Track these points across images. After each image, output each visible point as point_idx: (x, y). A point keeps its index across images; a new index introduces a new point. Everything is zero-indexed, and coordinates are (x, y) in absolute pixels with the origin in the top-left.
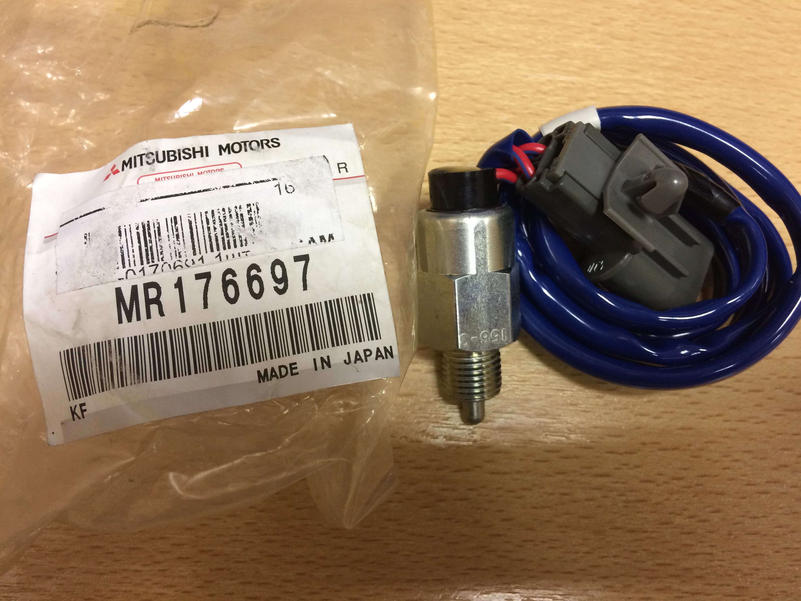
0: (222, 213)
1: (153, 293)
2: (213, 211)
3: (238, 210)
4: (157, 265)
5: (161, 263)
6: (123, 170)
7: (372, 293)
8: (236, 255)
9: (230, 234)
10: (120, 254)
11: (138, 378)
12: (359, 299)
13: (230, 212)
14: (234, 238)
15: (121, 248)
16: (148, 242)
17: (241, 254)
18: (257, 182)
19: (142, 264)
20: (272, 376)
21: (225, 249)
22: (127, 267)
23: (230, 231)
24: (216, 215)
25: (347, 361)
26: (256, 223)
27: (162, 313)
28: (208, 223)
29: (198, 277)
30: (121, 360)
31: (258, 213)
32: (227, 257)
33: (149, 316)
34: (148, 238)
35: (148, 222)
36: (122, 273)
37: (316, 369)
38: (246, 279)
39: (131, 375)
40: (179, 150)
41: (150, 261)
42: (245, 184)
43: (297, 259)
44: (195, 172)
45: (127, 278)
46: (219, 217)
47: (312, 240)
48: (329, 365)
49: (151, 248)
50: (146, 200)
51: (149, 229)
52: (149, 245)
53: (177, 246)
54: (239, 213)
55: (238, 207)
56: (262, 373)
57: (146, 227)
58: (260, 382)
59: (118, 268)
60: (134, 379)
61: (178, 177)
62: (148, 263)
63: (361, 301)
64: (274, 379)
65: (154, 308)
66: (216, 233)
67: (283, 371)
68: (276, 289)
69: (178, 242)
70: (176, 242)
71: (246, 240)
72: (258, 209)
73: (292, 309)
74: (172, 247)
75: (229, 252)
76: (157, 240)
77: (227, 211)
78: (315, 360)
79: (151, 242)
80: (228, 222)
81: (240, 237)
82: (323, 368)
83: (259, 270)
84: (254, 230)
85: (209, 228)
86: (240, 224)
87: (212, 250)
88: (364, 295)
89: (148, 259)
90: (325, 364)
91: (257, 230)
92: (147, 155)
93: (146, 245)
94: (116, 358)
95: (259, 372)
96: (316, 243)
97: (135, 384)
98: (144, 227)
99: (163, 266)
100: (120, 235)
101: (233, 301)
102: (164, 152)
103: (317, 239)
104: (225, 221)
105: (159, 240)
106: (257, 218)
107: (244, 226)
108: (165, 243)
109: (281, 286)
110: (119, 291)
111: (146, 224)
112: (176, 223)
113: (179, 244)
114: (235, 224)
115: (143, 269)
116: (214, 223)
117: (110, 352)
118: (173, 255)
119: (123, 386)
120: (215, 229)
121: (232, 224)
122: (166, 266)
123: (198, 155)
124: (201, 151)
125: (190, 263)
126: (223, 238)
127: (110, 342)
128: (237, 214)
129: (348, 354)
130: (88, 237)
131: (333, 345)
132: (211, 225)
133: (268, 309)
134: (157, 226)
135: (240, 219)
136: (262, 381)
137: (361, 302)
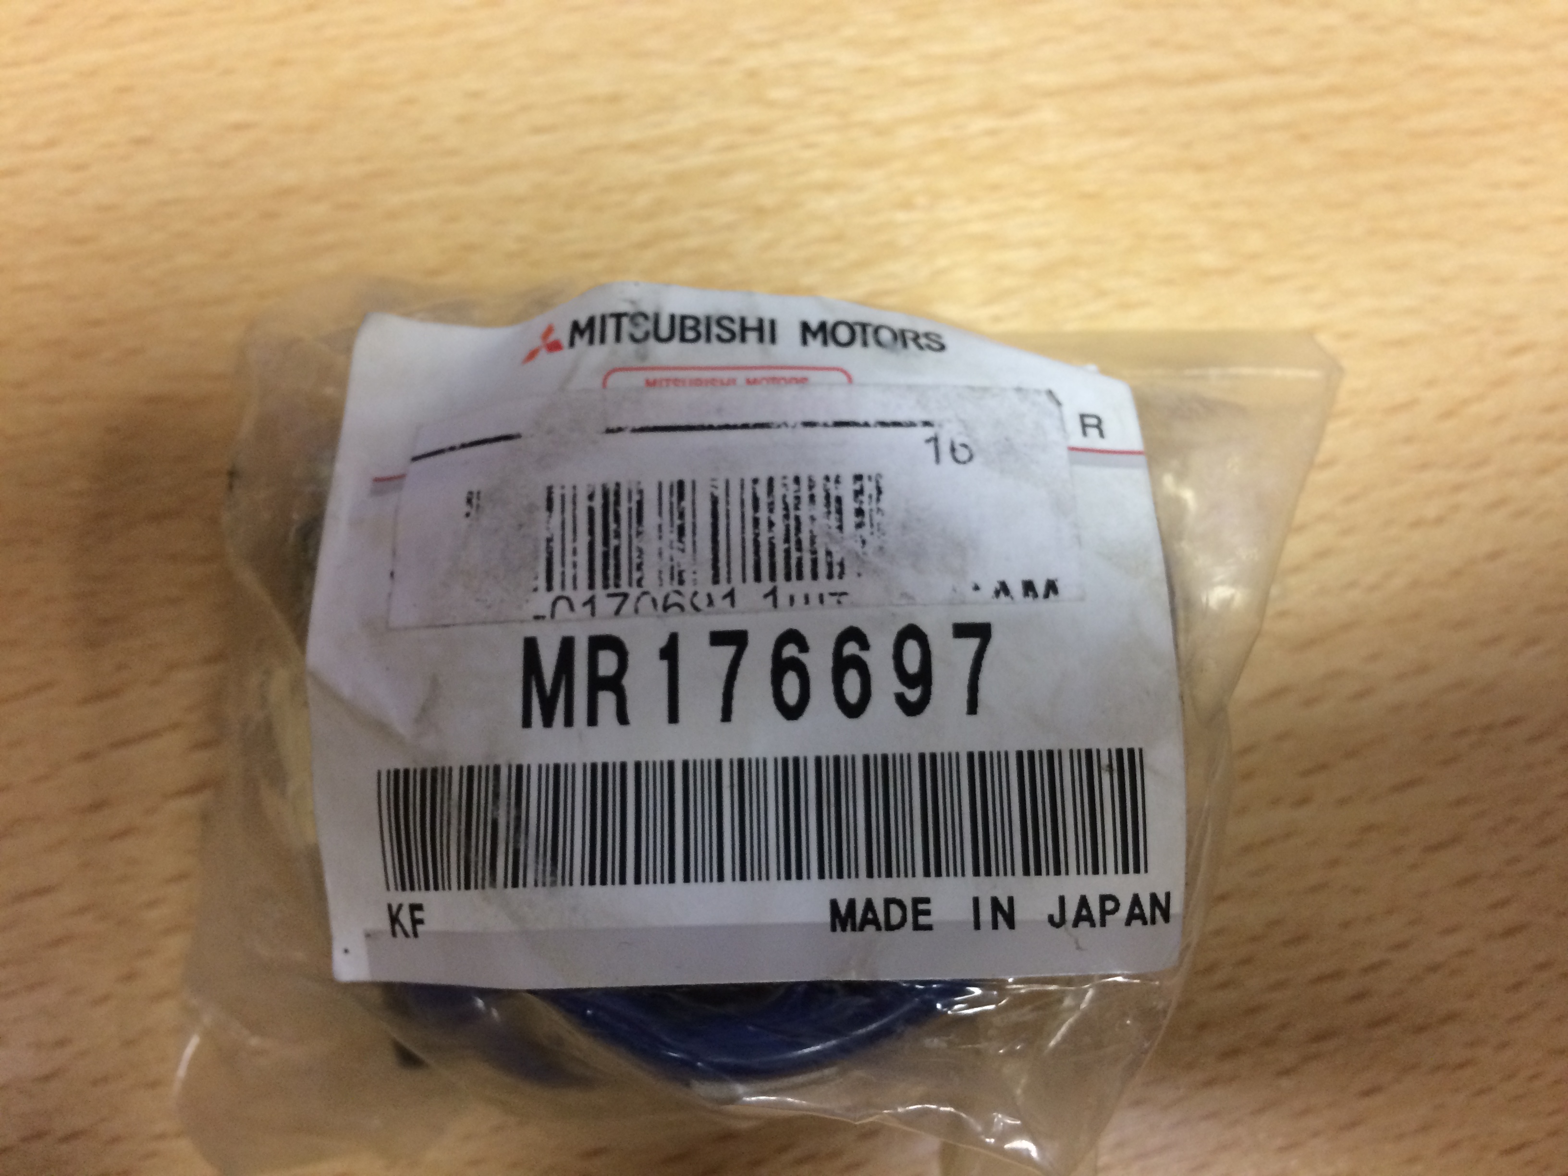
0: (792, 487)
1: (607, 663)
2: (771, 481)
3: (831, 485)
4: (625, 596)
5: (634, 592)
6: (572, 344)
7: (1141, 750)
8: (814, 599)
9: (806, 544)
10: (543, 556)
11: (554, 873)
12: (1105, 761)
13: (811, 487)
14: (814, 556)
15: (549, 540)
16: (612, 534)
17: (827, 598)
18: (883, 424)
19: (591, 586)
20: (865, 921)
21: (788, 577)
22: (557, 591)
23: (805, 536)
24: (778, 491)
25: (1057, 919)
26: (872, 525)
27: (622, 718)
28: (756, 507)
29: (718, 638)
30: (518, 818)
31: (878, 500)
32: (792, 599)
33: (592, 720)
34: (612, 526)
35: (618, 485)
36: (542, 602)
37: (977, 926)
38: (830, 664)
39: (537, 862)
40: (708, 319)
41: (611, 582)
42: (855, 424)
43: (962, 631)
44: (741, 376)
45: (553, 616)
46: (784, 497)
47: (1003, 589)
48: (1011, 924)
49: (617, 549)
50: (620, 430)
51: (617, 502)
52: (613, 542)
53: (677, 554)
54: (833, 494)
55: (832, 479)
56: (843, 908)
57: (612, 498)
58: (834, 929)
59: (536, 590)
60: (544, 871)
61: (698, 382)
62: (606, 586)
63: (1110, 766)
64: (870, 929)
65: (607, 700)
66: (771, 535)
67: (896, 914)
68: (901, 699)
69: (681, 546)
70: (677, 544)
71: (842, 565)
72: (879, 491)
73: (933, 756)
74: (666, 554)
75: (797, 588)
76: (634, 532)
77: (804, 484)
78: (976, 901)
79: (618, 535)
80: (804, 512)
81: (829, 553)
82: (995, 926)
83: (864, 645)
84: (864, 542)
85: (756, 522)
86: (833, 521)
87: (758, 578)
88: (1120, 752)
89: (606, 577)
90: (1000, 918)
91: (873, 542)
92: (633, 317)
93: (606, 542)
94: (508, 812)
95: (834, 904)
96: (1012, 598)
97: (544, 884)
98: (605, 495)
99: (638, 599)
100: (550, 507)
101: (792, 713)
102: (672, 317)
103: (1016, 589)
104: (797, 508)
105: (639, 533)
106: (874, 513)
107: (840, 528)
108: (651, 545)
109: (913, 695)
110: (531, 647)
111: (612, 488)
112: (681, 497)
113: (683, 551)
114: (821, 521)
115: (591, 601)
116: (771, 510)
117: (496, 795)
118: (666, 576)
119: (515, 885)
120: (771, 524)
121: (813, 519)
122: (646, 601)
123: (752, 336)
124: (760, 329)
125: (701, 601)
126: (787, 552)
127: (497, 769)
128: (828, 497)
129: (1062, 900)
130: (474, 501)
131: (1026, 872)
132: (763, 514)
133: (876, 749)
134: (636, 497)
135: (833, 508)
136: (839, 928)
137: (1108, 769)
